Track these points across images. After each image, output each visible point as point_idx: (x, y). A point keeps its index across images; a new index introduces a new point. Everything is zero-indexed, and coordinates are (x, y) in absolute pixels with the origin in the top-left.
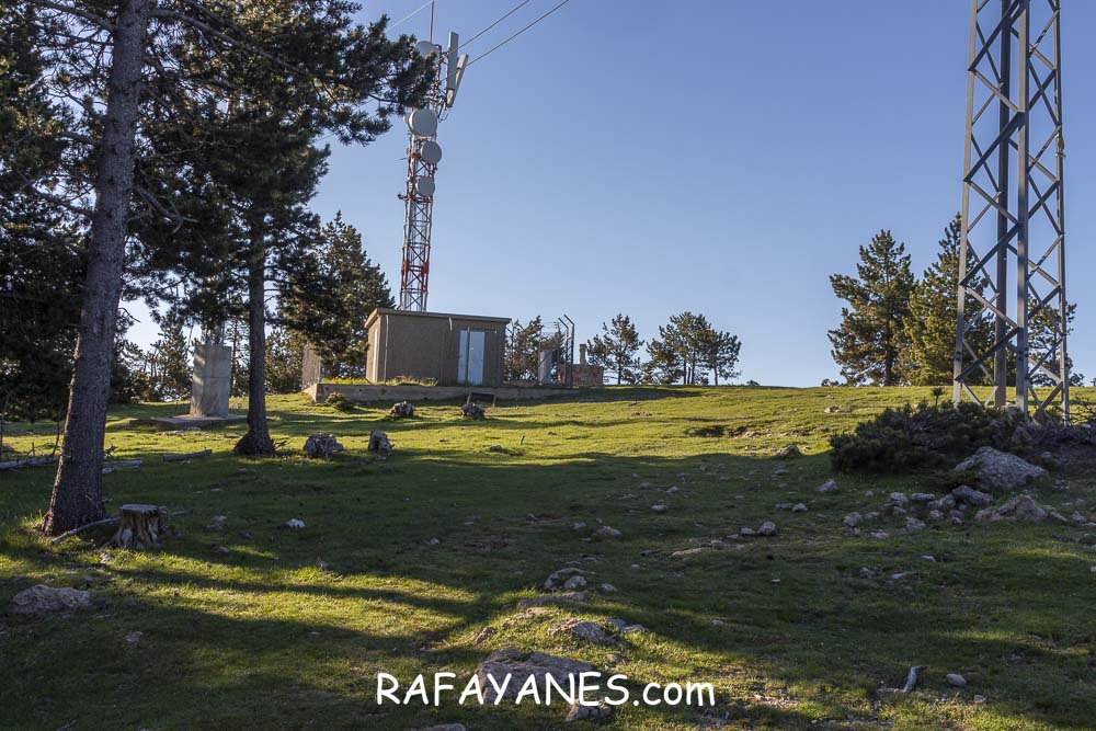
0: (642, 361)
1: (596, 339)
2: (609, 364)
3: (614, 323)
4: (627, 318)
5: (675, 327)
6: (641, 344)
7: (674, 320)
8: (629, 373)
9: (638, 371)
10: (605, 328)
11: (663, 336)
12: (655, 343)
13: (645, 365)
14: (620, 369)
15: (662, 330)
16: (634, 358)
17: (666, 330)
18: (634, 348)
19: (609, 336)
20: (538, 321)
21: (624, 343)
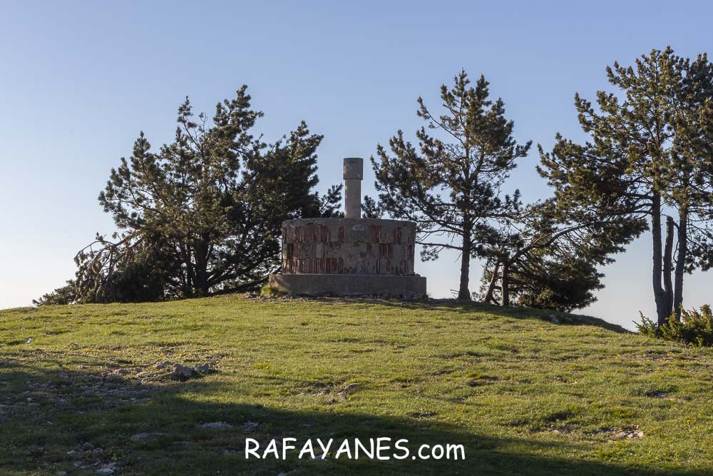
0: (527, 201)
1: (398, 143)
2: (433, 209)
3: (448, 97)
4: (482, 84)
5: (621, 96)
6: (523, 152)
7: (620, 76)
8: (493, 237)
9: (516, 228)
10: (424, 113)
11: (587, 126)
12: (563, 149)
13: (535, 209)
14: (467, 225)
15: (582, 106)
16: (502, 191)
17: (596, 108)
18: (502, 164)
19: (435, 134)
20: (243, 100)
21: (475, 151)
